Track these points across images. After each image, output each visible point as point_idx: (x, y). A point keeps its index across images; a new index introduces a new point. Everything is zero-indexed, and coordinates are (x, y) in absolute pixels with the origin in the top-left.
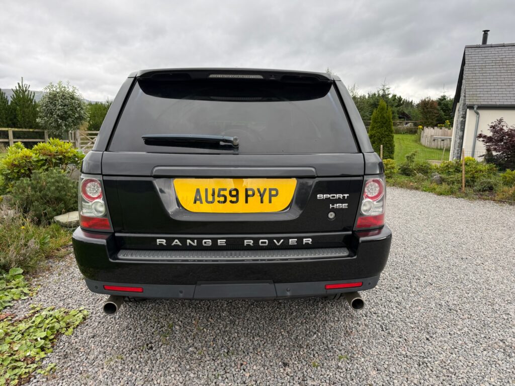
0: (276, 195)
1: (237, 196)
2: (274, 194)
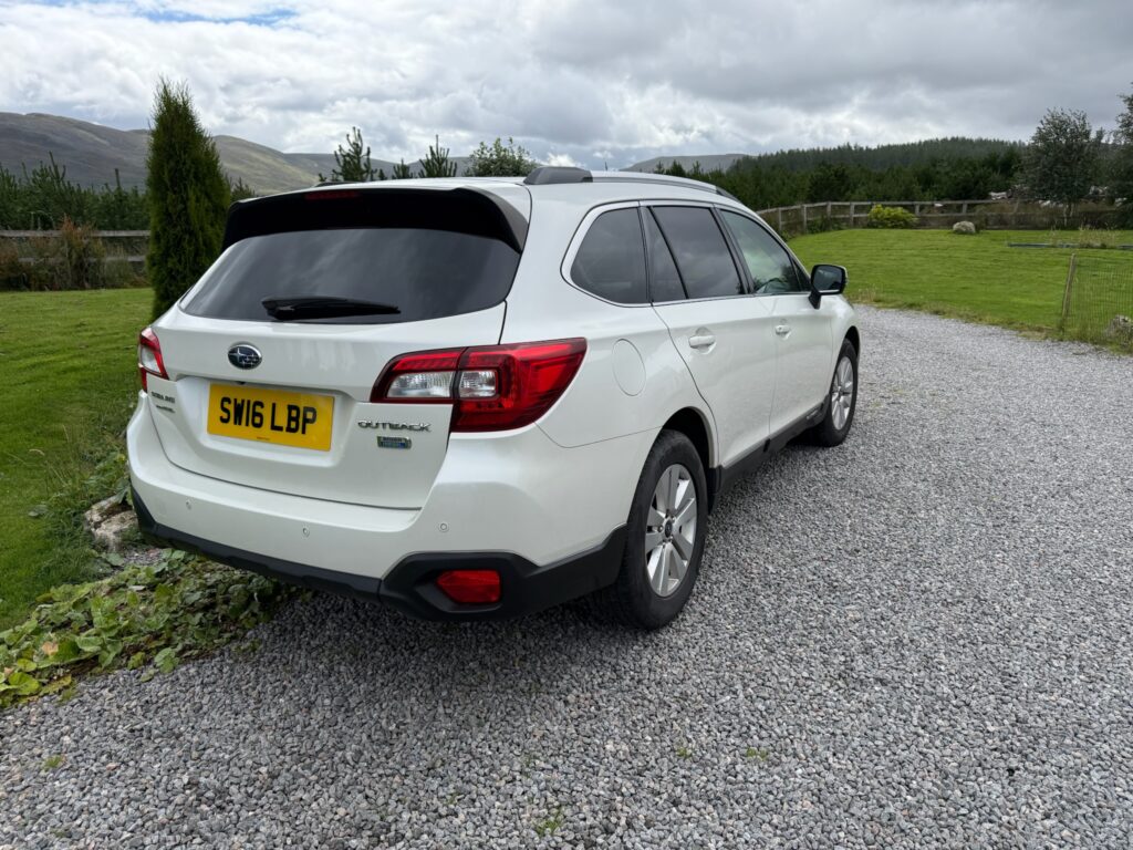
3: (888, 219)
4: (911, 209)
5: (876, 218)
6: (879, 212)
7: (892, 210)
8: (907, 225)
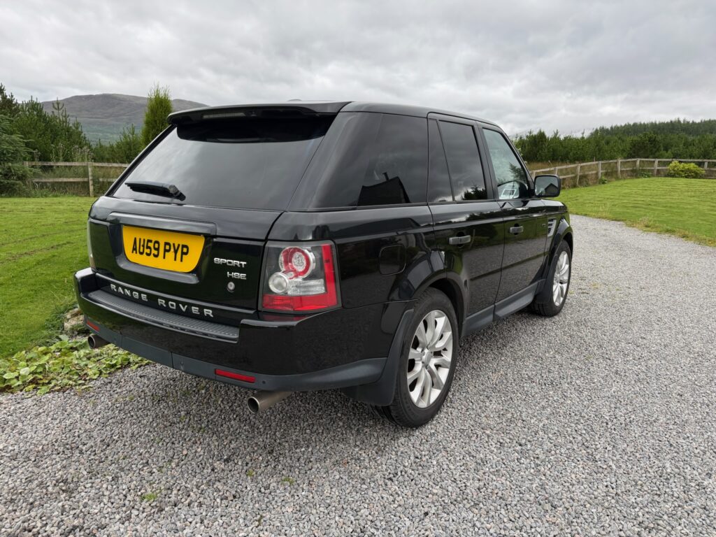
0: (186, 253)
1: (158, 249)
2: (185, 250)
3: (682, 171)
4: (700, 164)
5: (674, 170)
6: (675, 166)
7: (685, 165)
8: (696, 175)
